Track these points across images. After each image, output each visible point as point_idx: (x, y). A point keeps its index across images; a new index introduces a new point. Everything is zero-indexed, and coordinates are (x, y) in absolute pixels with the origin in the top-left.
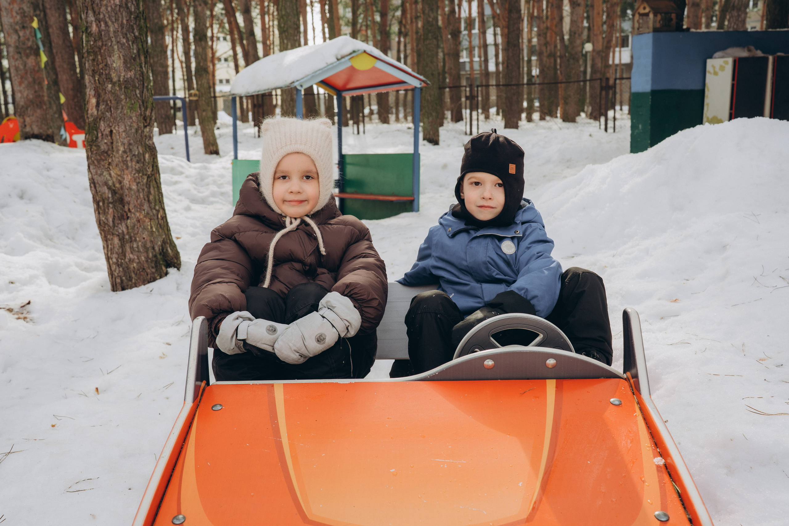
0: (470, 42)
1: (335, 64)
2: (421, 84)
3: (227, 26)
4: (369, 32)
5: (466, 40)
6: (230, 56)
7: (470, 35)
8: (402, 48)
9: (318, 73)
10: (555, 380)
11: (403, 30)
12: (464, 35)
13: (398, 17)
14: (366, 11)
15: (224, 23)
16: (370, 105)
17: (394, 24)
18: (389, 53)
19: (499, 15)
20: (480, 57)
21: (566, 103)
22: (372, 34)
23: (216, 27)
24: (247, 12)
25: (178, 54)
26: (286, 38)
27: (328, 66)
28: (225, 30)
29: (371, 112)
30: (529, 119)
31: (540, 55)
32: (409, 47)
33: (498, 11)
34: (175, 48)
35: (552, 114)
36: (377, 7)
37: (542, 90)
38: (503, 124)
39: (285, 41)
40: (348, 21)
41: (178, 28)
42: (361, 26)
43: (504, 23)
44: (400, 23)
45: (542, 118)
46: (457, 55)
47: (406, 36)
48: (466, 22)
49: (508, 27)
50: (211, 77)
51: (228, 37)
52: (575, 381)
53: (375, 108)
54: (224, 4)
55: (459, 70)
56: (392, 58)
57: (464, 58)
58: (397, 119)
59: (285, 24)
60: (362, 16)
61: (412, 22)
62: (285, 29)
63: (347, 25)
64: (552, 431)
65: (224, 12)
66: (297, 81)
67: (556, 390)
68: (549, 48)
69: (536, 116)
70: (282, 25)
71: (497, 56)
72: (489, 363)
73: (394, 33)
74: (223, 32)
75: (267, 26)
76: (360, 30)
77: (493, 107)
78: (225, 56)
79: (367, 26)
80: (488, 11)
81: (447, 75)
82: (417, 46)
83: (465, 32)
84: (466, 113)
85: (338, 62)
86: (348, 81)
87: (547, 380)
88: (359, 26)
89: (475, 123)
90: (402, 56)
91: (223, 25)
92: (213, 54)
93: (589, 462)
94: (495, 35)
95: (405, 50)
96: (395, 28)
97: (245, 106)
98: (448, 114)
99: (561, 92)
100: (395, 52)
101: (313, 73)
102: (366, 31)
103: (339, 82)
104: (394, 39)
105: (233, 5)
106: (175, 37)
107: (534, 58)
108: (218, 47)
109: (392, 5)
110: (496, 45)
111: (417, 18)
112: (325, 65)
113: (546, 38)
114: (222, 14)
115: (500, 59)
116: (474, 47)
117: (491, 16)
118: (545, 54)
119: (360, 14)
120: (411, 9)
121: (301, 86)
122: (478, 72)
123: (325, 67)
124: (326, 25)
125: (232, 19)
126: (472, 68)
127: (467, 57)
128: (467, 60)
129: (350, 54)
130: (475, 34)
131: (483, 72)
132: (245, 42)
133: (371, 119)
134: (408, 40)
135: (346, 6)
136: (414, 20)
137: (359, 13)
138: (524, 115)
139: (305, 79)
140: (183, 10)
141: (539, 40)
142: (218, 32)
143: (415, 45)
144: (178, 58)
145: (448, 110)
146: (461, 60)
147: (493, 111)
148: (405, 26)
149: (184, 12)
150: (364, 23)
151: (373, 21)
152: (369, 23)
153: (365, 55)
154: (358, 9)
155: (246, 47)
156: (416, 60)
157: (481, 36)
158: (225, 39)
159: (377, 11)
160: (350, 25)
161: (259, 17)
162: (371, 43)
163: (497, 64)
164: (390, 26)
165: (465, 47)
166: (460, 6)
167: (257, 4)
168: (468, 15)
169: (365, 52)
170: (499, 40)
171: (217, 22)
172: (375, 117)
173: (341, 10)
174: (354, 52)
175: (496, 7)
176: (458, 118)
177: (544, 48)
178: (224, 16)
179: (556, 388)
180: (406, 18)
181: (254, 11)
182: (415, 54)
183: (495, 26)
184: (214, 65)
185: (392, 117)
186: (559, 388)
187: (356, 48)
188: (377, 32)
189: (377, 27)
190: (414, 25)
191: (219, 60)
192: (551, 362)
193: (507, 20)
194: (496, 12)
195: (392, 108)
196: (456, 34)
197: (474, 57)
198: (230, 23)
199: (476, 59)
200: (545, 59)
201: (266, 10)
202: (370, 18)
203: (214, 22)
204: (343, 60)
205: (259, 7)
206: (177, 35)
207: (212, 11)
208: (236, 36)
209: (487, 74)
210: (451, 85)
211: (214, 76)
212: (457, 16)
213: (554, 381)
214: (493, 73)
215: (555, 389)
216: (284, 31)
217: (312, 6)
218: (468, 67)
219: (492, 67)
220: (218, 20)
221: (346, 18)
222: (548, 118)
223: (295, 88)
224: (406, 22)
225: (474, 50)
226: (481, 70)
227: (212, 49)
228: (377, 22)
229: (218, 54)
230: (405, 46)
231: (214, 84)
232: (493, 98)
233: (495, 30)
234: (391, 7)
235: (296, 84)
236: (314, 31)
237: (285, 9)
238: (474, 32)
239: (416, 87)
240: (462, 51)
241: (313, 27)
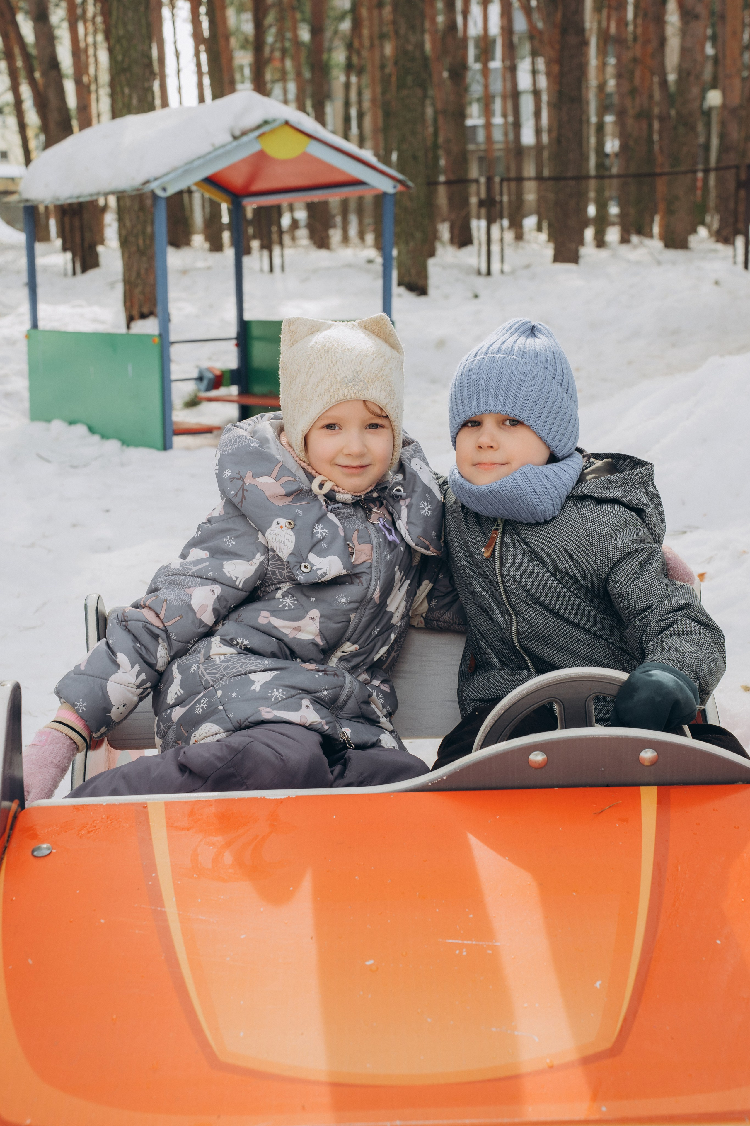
0: (486, 86)
1: (229, 147)
2: (395, 187)
4: (288, 63)
5: (478, 82)
6: (8, 104)
7: (486, 71)
8: (353, 96)
9: (196, 163)
10: (655, 787)
11: (355, 60)
12: (474, 72)
13: (344, 34)
14: (281, 20)
16: (291, 209)
17: (337, 48)
18: (328, 107)
19: (541, 33)
20: (505, 115)
21: (671, 210)
22: (293, 67)
26: (129, 85)
27: (216, 149)
29: (295, 224)
30: (600, 242)
32: (367, 95)
33: (540, 25)
35: (643, 231)
36: (302, 12)
38: (550, 252)
39: (127, 91)
40: (247, 40)
42: (272, 52)
43: (552, 51)
44: (349, 46)
45: (624, 240)
46: (460, 111)
47: (360, 72)
48: (477, 45)
49: (561, 59)
52: (691, 788)
53: (301, 216)
55: (465, 143)
57: (474, 118)
58: (345, 239)
59: (124, 56)
60: (274, 30)
61: (372, 45)
62: (125, 65)
63: (243, 47)
64: (653, 883)
66: (156, 179)
67: (657, 807)
68: (637, 101)
69: (612, 235)
70: (120, 58)
71: (537, 115)
72: (537, 757)
73: (338, 66)
75: (83, 46)
76: (270, 59)
77: (529, 215)
79: (283, 51)
80: (521, 22)
81: (441, 153)
82: (383, 95)
83: (478, 65)
84: (478, 228)
85: (235, 143)
86: (252, 178)
87: (643, 789)
88: (267, 50)
89: (495, 250)
93: (718, 942)
94: (534, 72)
95: (360, 102)
96: (339, 56)
97: (42, 208)
98: (444, 230)
99: (660, 191)
100: (339, 104)
101: (187, 164)
102: (282, 59)
103: (238, 180)
104: (337, 79)
107: (609, 119)
109: (333, 8)
110: (536, 93)
111: (382, 36)
112: (208, 148)
113: (631, 80)
115: (544, 122)
116: (494, 97)
117: (526, 35)
118: (632, 111)
119: (270, 26)
120: (370, 18)
121: (164, 189)
122: (501, 145)
123: (209, 153)
124: (202, 47)
125: (12, 30)
126: (489, 137)
127: (479, 117)
128: (480, 122)
129: (259, 127)
130: (496, 69)
131: (512, 145)
132: (38, 77)
133: (294, 239)
134: (365, 80)
135: (241, 9)
136: (376, 41)
137: (266, 23)
138: (589, 234)
139: (172, 176)
141: (618, 83)
145: (443, 221)
146: (469, 123)
147: (530, 222)
148: (359, 54)
150: (278, 45)
151: (296, 41)
152: (287, 45)
153: (287, 129)
155: (42, 89)
157: (507, 74)
159: (304, 20)
160: (250, 47)
161: (66, 26)
163: (538, 131)
164: (329, 51)
165: (476, 95)
166: (465, 12)
168: (481, 31)
169: (287, 123)
170: (543, 84)
172: (302, 234)
173: (231, 18)
174: (266, 123)
175: (535, 15)
176: (462, 238)
177: (628, 100)
179: (658, 803)
180: (360, 36)
181: (55, 12)
182: (379, 112)
183: (534, 55)
185: (335, 235)
186: (662, 802)
187: (269, 116)
188: (303, 63)
189: (303, 54)
190: (377, 50)
192: (648, 755)
193: (559, 44)
194: (535, 27)
195: (334, 218)
196: (458, 69)
197: (494, 116)
198: (5, 36)
199: (498, 120)
200: (629, 122)
201: (79, 10)
202: (289, 35)
204: (245, 139)
205: (64, 4)
208: (20, 64)
209: (518, 149)
210: (449, 171)
212: (460, 33)
213: (655, 789)
214: (529, 148)
215: (656, 805)
216: (124, 70)
217: (174, 6)
218: (481, 136)
219: (528, 137)
221: (242, 33)
222: (635, 239)
223: (153, 192)
224: (361, 44)
225: (494, 103)
226: (506, 142)
228: (304, 43)
230: (359, 93)
232: (530, 198)
233: (533, 63)
234: (330, 13)
235: (154, 186)
236: (177, 57)
237: (125, 25)
238: (492, 65)
239: (385, 194)
240: (470, 104)
241: (177, 51)
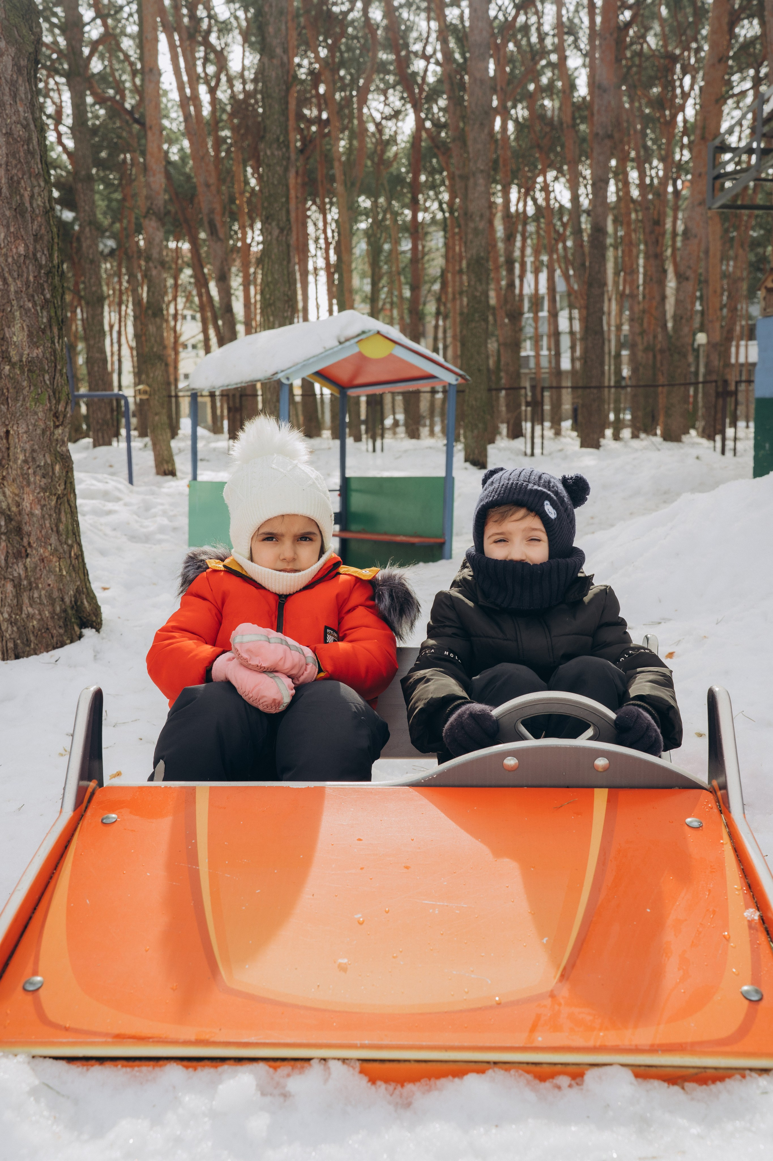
0: (536, 328)
1: (336, 349)
2: (457, 380)
3: (196, 299)
4: (395, 312)
5: (530, 325)
6: (200, 341)
7: (536, 319)
8: (440, 335)
9: (311, 361)
11: (442, 308)
12: (528, 318)
13: (435, 292)
14: (391, 283)
15: (193, 296)
16: (394, 413)
17: (430, 301)
18: (423, 341)
19: (576, 292)
20: (549, 349)
21: (668, 415)
22: (398, 315)
23: (181, 301)
24: (223, 279)
25: (127, 338)
26: (273, 315)
27: (326, 351)
28: (194, 306)
29: (396, 424)
30: (616, 437)
31: (632, 347)
32: (449, 334)
33: (576, 287)
34: (123, 329)
35: (650, 431)
36: (406, 277)
37: (635, 396)
38: (578, 442)
40: (366, 297)
41: (128, 301)
42: (384, 304)
43: (582, 302)
44: (439, 300)
45: (635, 436)
46: (516, 345)
47: (445, 318)
48: (530, 301)
49: (587, 308)
50: (171, 370)
51: (198, 316)
53: (401, 417)
54: (194, 270)
55: (520, 367)
56: (427, 348)
57: (527, 350)
58: (432, 433)
60: (386, 289)
61: (454, 299)
62: (271, 302)
63: (364, 301)
65: (192, 280)
66: (282, 371)
68: (645, 339)
69: (626, 433)
71: (573, 348)
73: (431, 313)
74: (190, 308)
75: (253, 301)
76: (382, 309)
77: (566, 419)
78: (193, 341)
79: (392, 303)
80: (561, 286)
81: (502, 374)
82: (461, 332)
83: (531, 315)
84: (527, 426)
85: (341, 347)
86: (355, 374)
88: (380, 304)
89: (538, 441)
90: (441, 346)
91: (191, 298)
92: (176, 338)
94: (571, 319)
95: (445, 338)
96: (431, 308)
97: (219, 412)
98: (504, 428)
99: (662, 401)
100: (430, 340)
101: (305, 360)
102: (391, 310)
103: (343, 376)
104: (430, 322)
105: (206, 271)
106: (123, 313)
107: (625, 353)
108: (184, 328)
109: (428, 275)
110: (572, 333)
111: (461, 293)
112: (320, 349)
113: (641, 324)
114: (190, 283)
115: (578, 353)
116: (542, 336)
117: (565, 294)
118: (640, 347)
119: (383, 287)
120: (454, 281)
121: (288, 379)
122: (547, 370)
123: (321, 353)
124: (335, 301)
125: (203, 290)
126: (538, 364)
127: (531, 350)
128: (532, 353)
129: (358, 335)
130: (543, 317)
131: (554, 371)
132: (220, 322)
133: (395, 433)
134: (448, 323)
135: (363, 276)
136: (457, 296)
137: (381, 285)
138: (609, 432)
139: (294, 369)
140: (136, 277)
141: (631, 326)
142: (185, 308)
143: (458, 330)
144: (128, 342)
145: (502, 422)
146: (523, 354)
147: (567, 424)
148: (445, 305)
149: (138, 280)
150: (389, 300)
151: (401, 297)
152: (395, 299)
153: (379, 337)
154: (380, 278)
155: (222, 331)
156: (459, 353)
157: (552, 320)
158: (193, 318)
159: (407, 283)
160: (368, 301)
161: (241, 288)
162: (397, 327)
163: (573, 360)
164: (424, 304)
165: (529, 335)
166: (522, 277)
167: (238, 270)
168: (533, 291)
169: (379, 333)
170: (577, 326)
171: (183, 294)
172: (401, 430)
173: (356, 282)
174: (363, 332)
175: (572, 280)
176: (516, 433)
177: (638, 339)
178: (193, 286)
180: (446, 293)
181: (235, 280)
182: (459, 344)
183: (571, 307)
184: (177, 353)
185: (425, 431)
187: (366, 328)
188: (406, 311)
189: (406, 306)
190: (458, 302)
191: (185, 346)
193: (585, 297)
194: (573, 288)
195: (424, 417)
196: (516, 315)
197: (542, 349)
198: (200, 295)
199: (545, 352)
200: (640, 354)
201: (252, 278)
202: (396, 293)
203: (179, 294)
204: (348, 344)
205: (241, 274)
206: (126, 311)
207: (176, 278)
208: (209, 314)
209: (558, 372)
210: (507, 386)
211: (176, 368)
212: (517, 291)
214: (567, 372)
216: (270, 305)
217: (317, 275)
218: (532, 364)
219: (566, 364)
220: (184, 291)
221: (364, 292)
222: (643, 436)
223: (280, 381)
224: (446, 298)
225: (542, 340)
226: (550, 368)
227: (175, 331)
228: (406, 298)
229: (182, 339)
230: (445, 332)
231: (176, 380)
232: (567, 407)
233: (570, 313)
234: (426, 278)
235: (280, 375)
236: (318, 309)
238: (541, 314)
239: (450, 385)
240: (525, 340)
241: (317, 304)
